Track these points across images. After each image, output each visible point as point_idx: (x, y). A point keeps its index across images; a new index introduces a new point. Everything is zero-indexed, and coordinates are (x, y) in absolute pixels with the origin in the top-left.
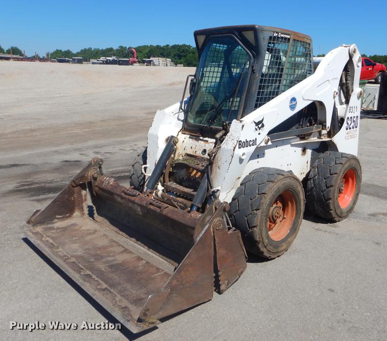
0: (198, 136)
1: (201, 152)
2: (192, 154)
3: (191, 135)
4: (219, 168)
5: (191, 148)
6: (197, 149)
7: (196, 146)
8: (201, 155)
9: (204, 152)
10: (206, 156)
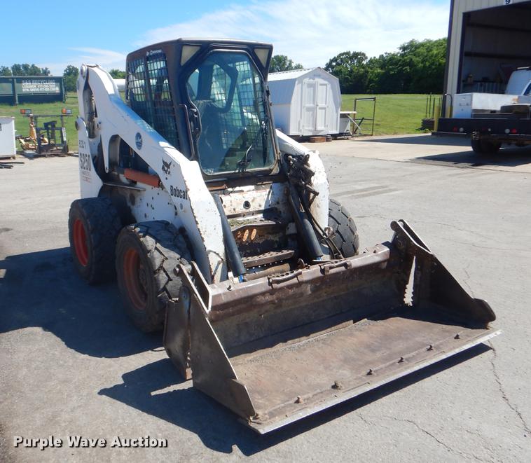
4: (318, 207)
6: (234, 205)
7: (231, 202)
8: (245, 210)
9: (247, 205)
10: (252, 209)
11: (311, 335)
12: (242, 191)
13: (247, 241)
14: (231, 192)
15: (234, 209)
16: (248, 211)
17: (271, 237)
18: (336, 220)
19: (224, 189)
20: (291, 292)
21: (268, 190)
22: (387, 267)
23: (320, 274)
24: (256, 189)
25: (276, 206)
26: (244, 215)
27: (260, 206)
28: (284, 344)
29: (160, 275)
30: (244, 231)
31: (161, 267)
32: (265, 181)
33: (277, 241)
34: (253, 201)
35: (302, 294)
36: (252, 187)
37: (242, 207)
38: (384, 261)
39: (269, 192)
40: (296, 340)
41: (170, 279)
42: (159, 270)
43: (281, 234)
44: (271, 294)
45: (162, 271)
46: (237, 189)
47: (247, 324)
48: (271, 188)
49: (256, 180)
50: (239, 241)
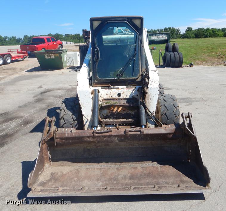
0: (110, 86)
1: (116, 95)
2: (108, 98)
3: (101, 87)
4: (151, 99)
5: (107, 94)
6: (112, 94)
7: (111, 93)
8: (117, 97)
9: (119, 95)
10: (121, 97)
11: (123, 163)
12: (119, 88)
13: (115, 112)
14: (112, 88)
15: (112, 96)
16: (119, 98)
17: (130, 112)
18: (166, 108)
19: (109, 87)
20: (105, 139)
21: (133, 89)
22: (172, 137)
23: (123, 133)
24: (127, 88)
25: (136, 97)
26: (116, 100)
27: (127, 96)
28: (106, 163)
29: (61, 121)
30: (115, 107)
31: (62, 117)
32: (133, 84)
33: (133, 114)
34: (123, 93)
35: (112, 142)
36: (125, 87)
37: (117, 96)
38: (170, 134)
39: (134, 90)
40: (114, 163)
41: (65, 123)
42: (61, 118)
43: (136, 111)
44: (93, 138)
45: (62, 119)
46: (117, 87)
47: (89, 150)
48: (136, 88)
49: (127, 83)
50: (111, 112)
